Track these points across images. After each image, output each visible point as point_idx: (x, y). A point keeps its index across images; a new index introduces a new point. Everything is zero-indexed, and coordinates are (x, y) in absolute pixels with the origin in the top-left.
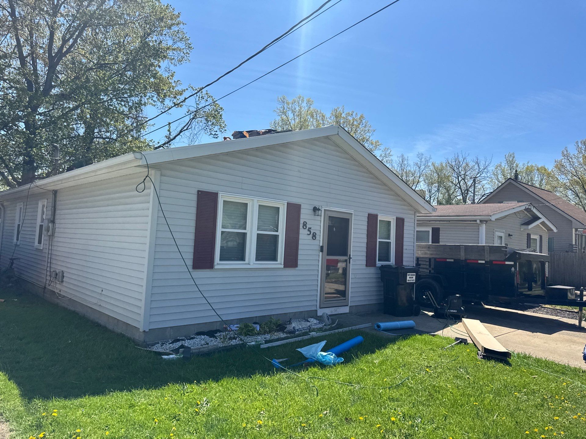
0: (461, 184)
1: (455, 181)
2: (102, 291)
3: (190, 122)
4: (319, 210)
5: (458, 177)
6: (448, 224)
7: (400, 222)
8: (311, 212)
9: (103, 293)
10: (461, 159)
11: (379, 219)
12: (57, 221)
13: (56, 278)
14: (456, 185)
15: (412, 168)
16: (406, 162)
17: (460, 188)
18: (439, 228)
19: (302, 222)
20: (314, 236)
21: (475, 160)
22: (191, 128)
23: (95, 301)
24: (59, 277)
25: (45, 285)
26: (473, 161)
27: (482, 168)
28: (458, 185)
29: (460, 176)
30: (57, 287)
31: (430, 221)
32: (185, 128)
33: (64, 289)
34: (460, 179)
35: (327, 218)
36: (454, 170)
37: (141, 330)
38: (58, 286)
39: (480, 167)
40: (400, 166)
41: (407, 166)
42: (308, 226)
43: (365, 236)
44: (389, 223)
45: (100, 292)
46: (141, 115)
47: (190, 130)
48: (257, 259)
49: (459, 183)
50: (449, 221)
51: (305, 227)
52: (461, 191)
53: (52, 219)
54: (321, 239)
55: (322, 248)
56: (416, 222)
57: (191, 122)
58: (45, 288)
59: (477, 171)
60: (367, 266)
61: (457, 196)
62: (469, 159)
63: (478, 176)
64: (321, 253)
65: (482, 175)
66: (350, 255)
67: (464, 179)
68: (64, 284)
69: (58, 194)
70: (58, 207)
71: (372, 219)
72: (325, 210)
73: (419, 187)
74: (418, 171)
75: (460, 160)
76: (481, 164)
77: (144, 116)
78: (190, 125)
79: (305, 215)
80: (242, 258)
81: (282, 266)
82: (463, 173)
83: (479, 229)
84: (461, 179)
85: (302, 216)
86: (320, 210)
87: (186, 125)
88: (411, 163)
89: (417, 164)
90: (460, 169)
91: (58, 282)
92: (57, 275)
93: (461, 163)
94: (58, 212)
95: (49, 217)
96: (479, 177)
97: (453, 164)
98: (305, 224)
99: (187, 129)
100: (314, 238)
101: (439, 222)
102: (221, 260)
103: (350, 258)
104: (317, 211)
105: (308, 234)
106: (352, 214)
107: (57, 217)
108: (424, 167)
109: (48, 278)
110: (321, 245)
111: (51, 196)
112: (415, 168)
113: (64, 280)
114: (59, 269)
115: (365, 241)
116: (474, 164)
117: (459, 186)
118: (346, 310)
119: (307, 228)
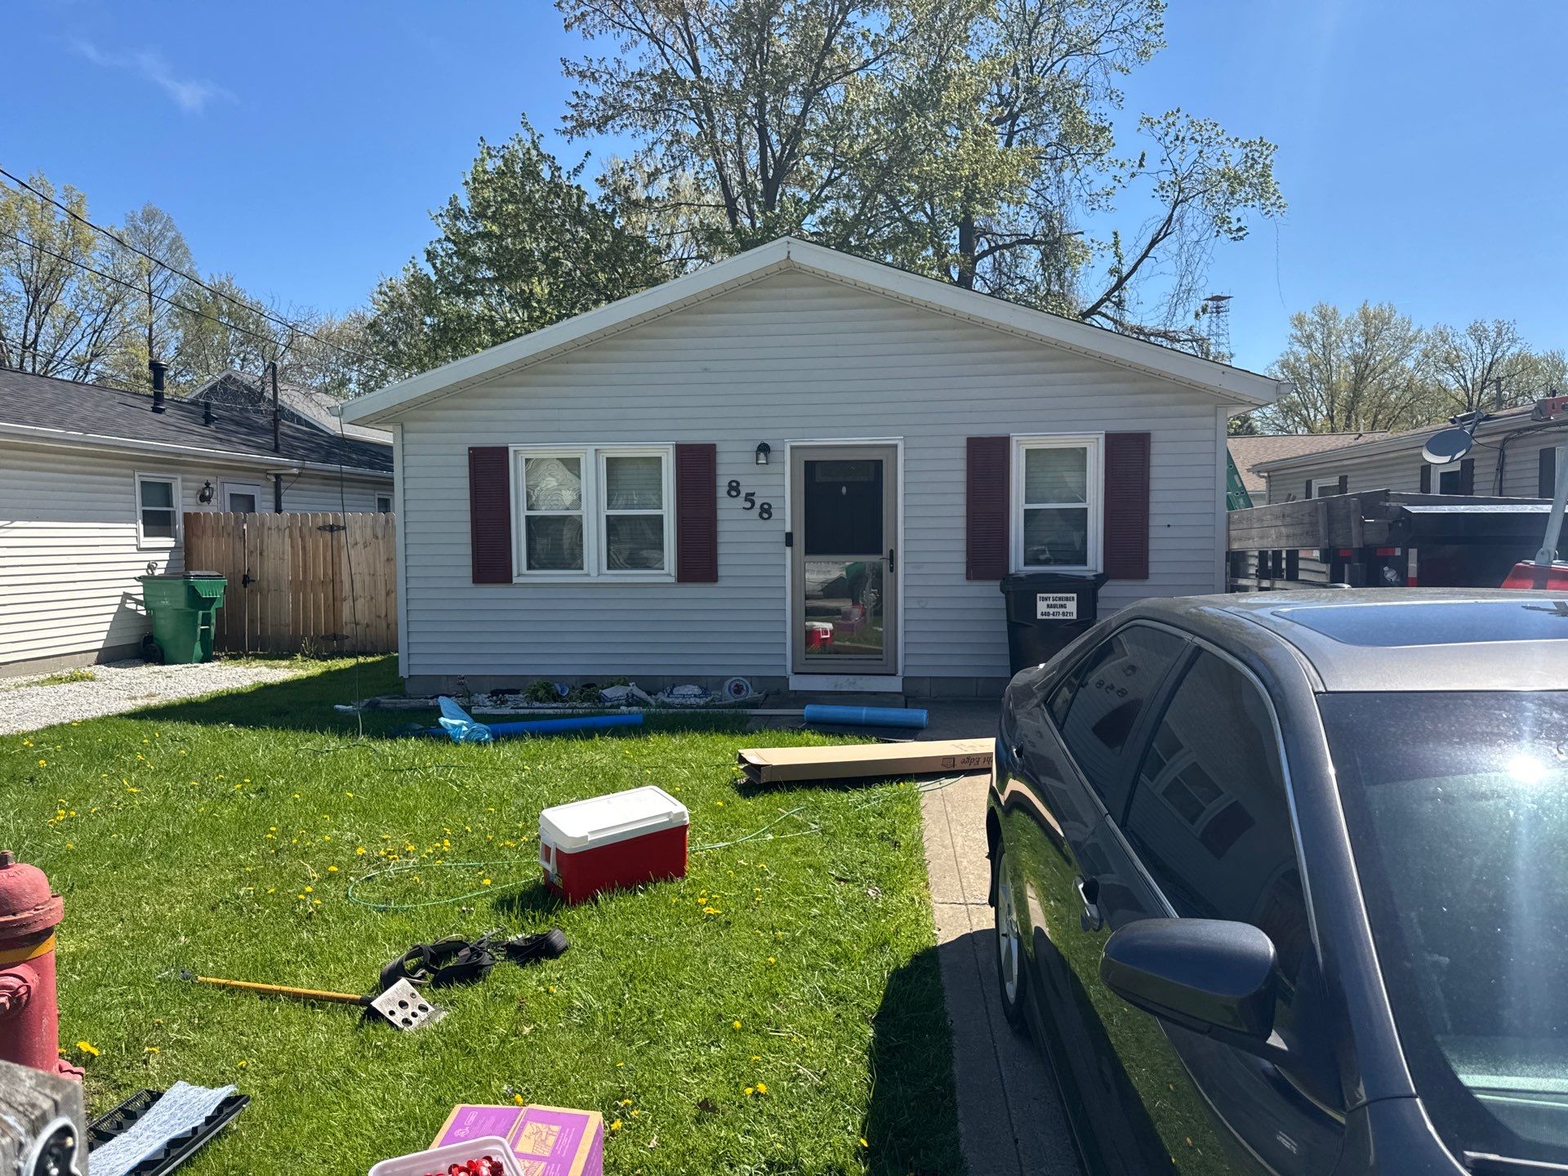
8: (752, 457)
19: (723, 482)
20: (766, 511)
35: (801, 468)
42: (744, 490)
48: (609, 565)
51: (734, 495)
54: (787, 518)
55: (789, 539)
60: (969, 577)
64: (788, 550)
66: (893, 551)
71: (986, 451)
72: (792, 448)
79: (731, 465)
80: (575, 564)
81: (672, 580)
85: (722, 470)
98: (734, 488)
100: (766, 516)
102: (528, 568)
103: (893, 559)
104: (763, 454)
105: (745, 509)
106: (894, 446)
110: (788, 529)
115: (961, 511)
118: (891, 685)
119: (743, 494)
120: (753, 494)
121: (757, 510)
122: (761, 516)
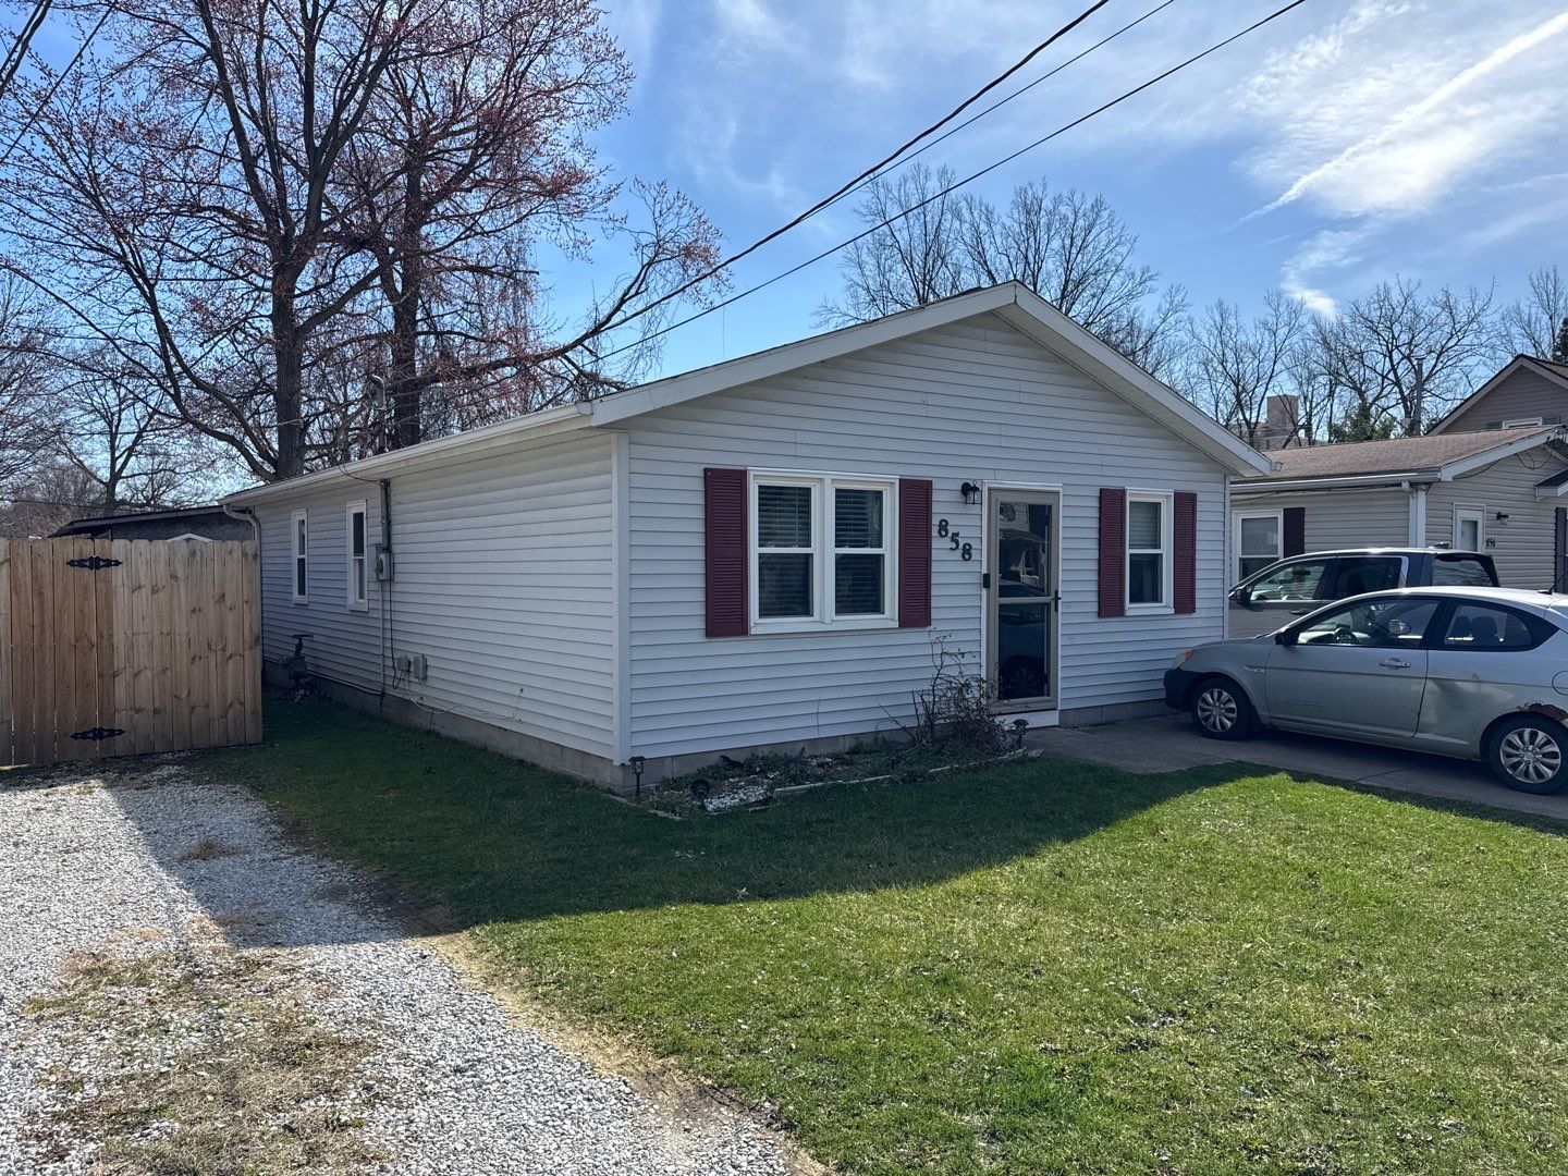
0: (1399, 372)
1: (1383, 365)
2: (522, 690)
3: (642, 275)
4: (975, 489)
5: (1391, 352)
6: (1326, 498)
7: (1186, 504)
8: (958, 496)
9: (523, 695)
10: (1396, 297)
11: (1129, 499)
12: (396, 549)
13: (408, 671)
14: (1386, 377)
15: (1250, 336)
16: (1232, 321)
17: (1397, 383)
18: (1303, 509)
19: (935, 521)
20: (967, 552)
21: (1441, 297)
22: (646, 289)
23: (507, 713)
24: (417, 668)
25: (384, 689)
26: (1435, 304)
27: (1465, 319)
28: (1391, 376)
29: (1397, 347)
30: (414, 691)
31: (1277, 492)
32: (633, 291)
33: (433, 693)
34: (1396, 356)
35: (996, 509)
36: (1379, 334)
37: (617, 763)
38: (416, 688)
39: (1458, 318)
40: (1216, 332)
41: (1238, 331)
42: (951, 530)
43: (1094, 545)
44: (1155, 508)
45: (518, 693)
46: (522, 267)
47: (644, 294)
48: (839, 611)
49: (1394, 369)
50: (1329, 489)
51: (943, 533)
52: (1401, 392)
53: (385, 545)
54: (984, 559)
55: (986, 578)
56: (1228, 498)
57: (645, 275)
58: (383, 694)
59: (1447, 329)
60: (1100, 614)
61: (1388, 408)
62: (1420, 298)
63: (1450, 344)
64: (984, 591)
65: (1464, 342)
66: (1056, 592)
67: (1408, 358)
68: (430, 682)
69: (394, 490)
70: (395, 518)
71: (1111, 503)
72: (990, 490)
73: (1277, 389)
74: (1270, 344)
75: (1394, 303)
76: (1460, 307)
77: (530, 268)
78: (642, 281)
79: (943, 505)
80: (806, 610)
81: (897, 625)
82: (1404, 338)
83: (1408, 505)
84: (1401, 356)
85: (935, 508)
86: (978, 489)
87: (633, 285)
88: (1248, 321)
89: (1265, 324)
90: (1397, 329)
91: (417, 680)
92: (410, 665)
93: (1399, 310)
94: (396, 528)
95: (379, 539)
96: (1455, 348)
97: (1375, 315)
98: (943, 526)
99: (637, 293)
100: (967, 557)
101: (1301, 493)
102: (762, 615)
103: (1057, 599)
104: (971, 494)
105: (951, 549)
106: (1058, 493)
107: (395, 539)
108: (1286, 329)
109: (390, 672)
110: (985, 571)
111: (378, 492)
112: (1259, 337)
113: (428, 674)
114: (412, 651)
115: (1095, 554)
116: (1440, 310)
117: (1393, 379)
118: (1052, 719)
119: (950, 534)
120: (957, 534)
121: (959, 552)
122: (963, 556)
